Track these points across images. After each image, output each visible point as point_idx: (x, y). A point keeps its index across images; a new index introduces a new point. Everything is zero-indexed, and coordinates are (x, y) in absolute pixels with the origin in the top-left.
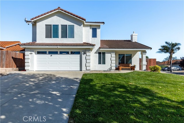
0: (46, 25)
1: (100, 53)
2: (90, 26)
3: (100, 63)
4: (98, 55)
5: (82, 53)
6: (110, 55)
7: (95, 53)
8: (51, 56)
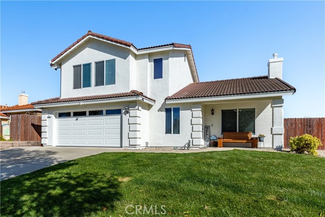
0: (74, 67)
1: (168, 111)
2: (150, 55)
3: (168, 131)
4: (164, 114)
5: (123, 111)
6: (189, 112)
7: (160, 110)
8: (77, 120)
